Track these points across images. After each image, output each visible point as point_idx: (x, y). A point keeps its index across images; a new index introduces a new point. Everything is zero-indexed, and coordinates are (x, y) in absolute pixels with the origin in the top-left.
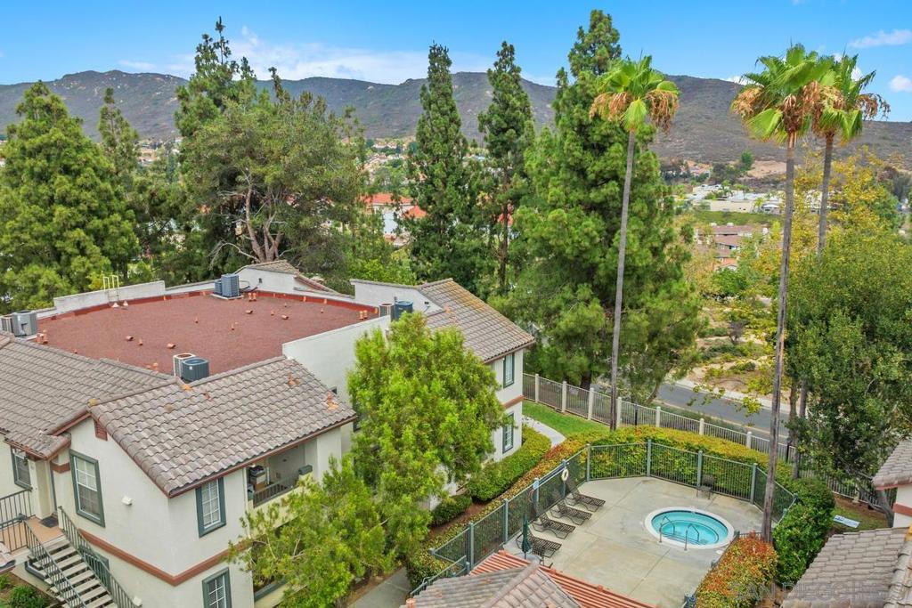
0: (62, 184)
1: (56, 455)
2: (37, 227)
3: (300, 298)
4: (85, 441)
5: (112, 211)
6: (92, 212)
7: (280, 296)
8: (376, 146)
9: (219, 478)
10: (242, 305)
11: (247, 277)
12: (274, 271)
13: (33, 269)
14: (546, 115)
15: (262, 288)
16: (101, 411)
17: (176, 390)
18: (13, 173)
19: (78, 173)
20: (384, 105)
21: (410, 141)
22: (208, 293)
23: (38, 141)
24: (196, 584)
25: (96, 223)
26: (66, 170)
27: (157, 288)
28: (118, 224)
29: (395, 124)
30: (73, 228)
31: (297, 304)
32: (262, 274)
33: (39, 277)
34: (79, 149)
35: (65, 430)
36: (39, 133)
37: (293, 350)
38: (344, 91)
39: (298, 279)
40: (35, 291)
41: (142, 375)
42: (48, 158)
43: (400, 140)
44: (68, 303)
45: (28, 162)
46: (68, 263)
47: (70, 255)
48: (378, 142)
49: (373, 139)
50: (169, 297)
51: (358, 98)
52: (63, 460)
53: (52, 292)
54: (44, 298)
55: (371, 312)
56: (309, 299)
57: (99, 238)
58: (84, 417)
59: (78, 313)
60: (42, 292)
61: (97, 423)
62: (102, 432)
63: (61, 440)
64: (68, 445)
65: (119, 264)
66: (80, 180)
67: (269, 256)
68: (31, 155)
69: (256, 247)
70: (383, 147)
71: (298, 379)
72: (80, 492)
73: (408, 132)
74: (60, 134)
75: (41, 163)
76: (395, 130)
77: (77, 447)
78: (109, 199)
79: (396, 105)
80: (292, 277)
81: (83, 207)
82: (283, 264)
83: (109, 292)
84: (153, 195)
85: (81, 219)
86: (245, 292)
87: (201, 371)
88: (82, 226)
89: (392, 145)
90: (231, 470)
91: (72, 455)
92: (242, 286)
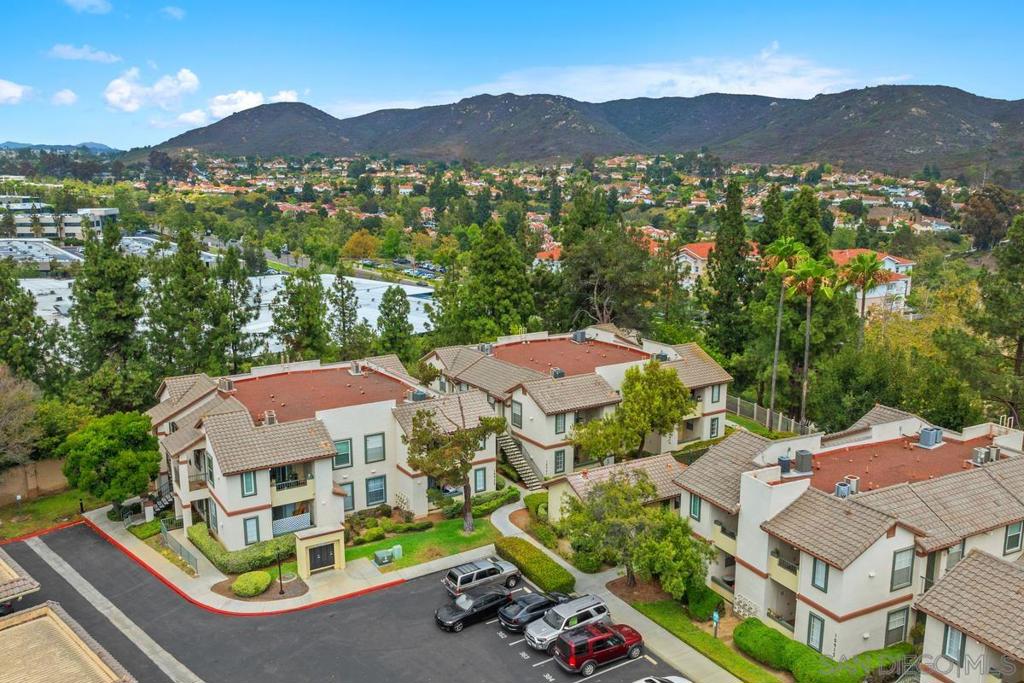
0: (499, 275)
1: (507, 400)
2: (487, 298)
3: (616, 346)
4: (518, 396)
5: (523, 290)
6: (514, 290)
7: (606, 344)
8: (771, 174)
9: (564, 413)
10: (586, 348)
11: (590, 332)
12: (606, 330)
13: (483, 320)
14: (989, 137)
15: (598, 339)
16: (525, 384)
17: (551, 381)
18: (476, 268)
19: (509, 269)
20: (786, 125)
21: (811, 168)
22: (570, 339)
23: (490, 251)
24: (552, 452)
25: (515, 296)
26: (503, 267)
27: (543, 335)
28: (525, 297)
29: (796, 147)
30: (504, 299)
31: (613, 349)
32: (599, 332)
33: (486, 324)
34: (510, 256)
35: (511, 391)
36: (491, 247)
37: (600, 371)
38: (743, 108)
39: (617, 336)
40: (483, 331)
41: (540, 374)
42: (494, 261)
43: (798, 166)
44: (503, 340)
45: (484, 262)
46: (500, 317)
47: (501, 313)
48: (773, 169)
49: (767, 165)
50: (549, 340)
51: (757, 117)
52: (509, 403)
53: (492, 333)
54: (488, 336)
55: (648, 356)
56: (621, 347)
57: (516, 304)
58: (520, 386)
59: (507, 345)
60: (488, 333)
61: (523, 389)
62: (525, 392)
63: (509, 395)
64: (511, 397)
65: (524, 319)
66: (509, 273)
67: (605, 320)
68: (485, 258)
69: (599, 314)
70: (777, 175)
71: (600, 384)
72: (514, 416)
73: (809, 157)
74: (501, 248)
75: (489, 263)
76: (795, 154)
77: (515, 398)
78: (522, 283)
79: (801, 125)
80: (612, 335)
81: (510, 288)
82: (611, 326)
83: (520, 336)
84: (544, 278)
85: (508, 294)
86: (588, 340)
87: (561, 375)
88: (508, 297)
89: (788, 174)
90: (569, 411)
91: (513, 401)
92: (587, 337)
